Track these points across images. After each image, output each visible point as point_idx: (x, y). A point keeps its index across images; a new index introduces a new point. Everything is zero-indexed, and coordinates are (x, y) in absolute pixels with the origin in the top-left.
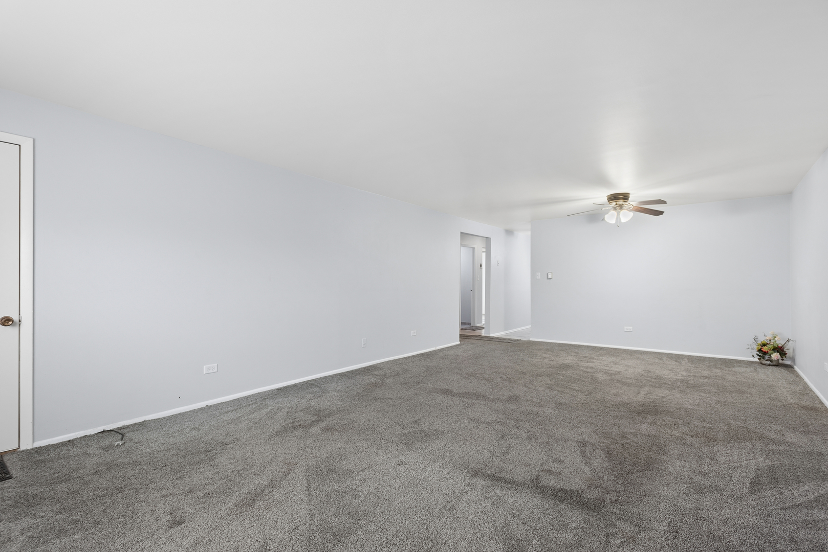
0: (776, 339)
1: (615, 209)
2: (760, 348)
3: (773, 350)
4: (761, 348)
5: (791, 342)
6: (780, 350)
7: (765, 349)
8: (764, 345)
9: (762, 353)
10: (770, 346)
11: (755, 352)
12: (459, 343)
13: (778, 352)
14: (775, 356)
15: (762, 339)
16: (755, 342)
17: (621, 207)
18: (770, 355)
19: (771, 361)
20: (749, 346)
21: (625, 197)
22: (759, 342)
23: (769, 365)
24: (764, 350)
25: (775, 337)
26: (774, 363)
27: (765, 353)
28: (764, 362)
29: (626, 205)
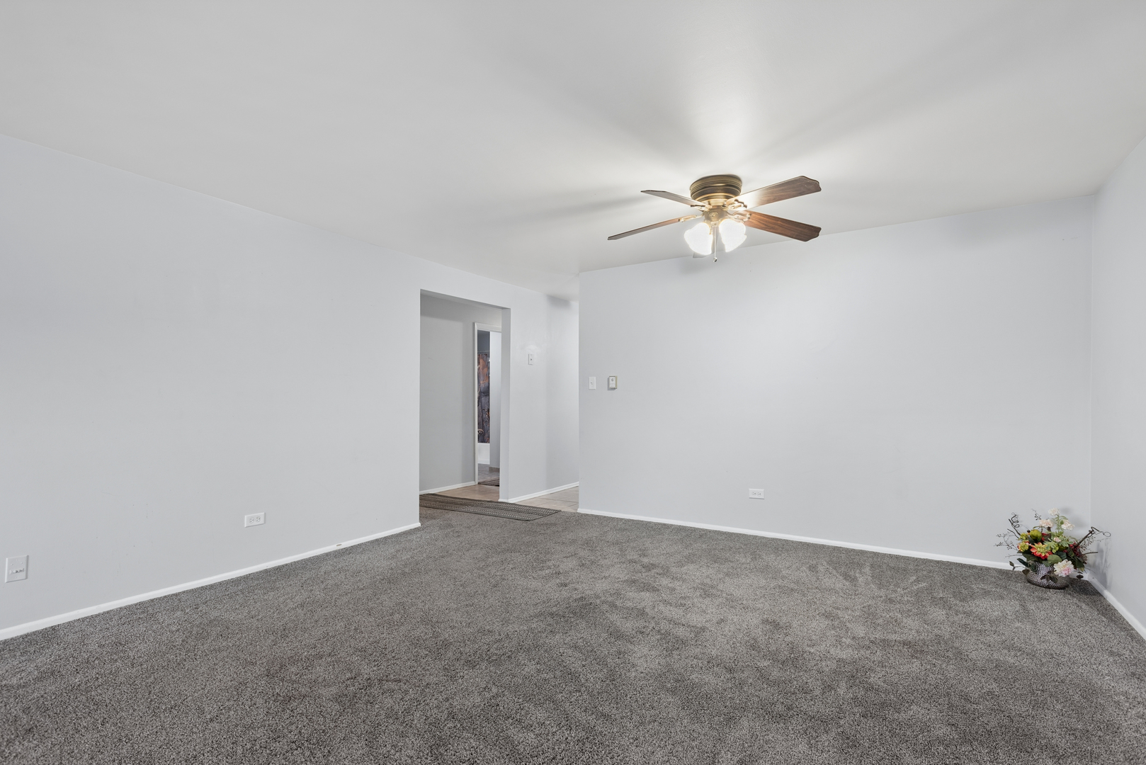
0: (1063, 526)
1: (707, 216)
2: (1027, 548)
3: (1057, 553)
4: (1030, 547)
5: (1097, 536)
6: (1073, 553)
7: (1040, 549)
8: (1035, 540)
9: (1032, 559)
10: (1052, 544)
11: (1015, 556)
12: (418, 524)
13: (1069, 558)
14: (1064, 568)
15: (1030, 524)
16: (1012, 529)
17: (720, 212)
18: (1052, 565)
19: (1054, 579)
20: (1001, 540)
21: (730, 185)
22: (1023, 530)
23: (1048, 587)
24: (1038, 554)
25: (1062, 523)
26: (1058, 585)
27: (1040, 559)
28: (1037, 578)
29: (732, 205)
